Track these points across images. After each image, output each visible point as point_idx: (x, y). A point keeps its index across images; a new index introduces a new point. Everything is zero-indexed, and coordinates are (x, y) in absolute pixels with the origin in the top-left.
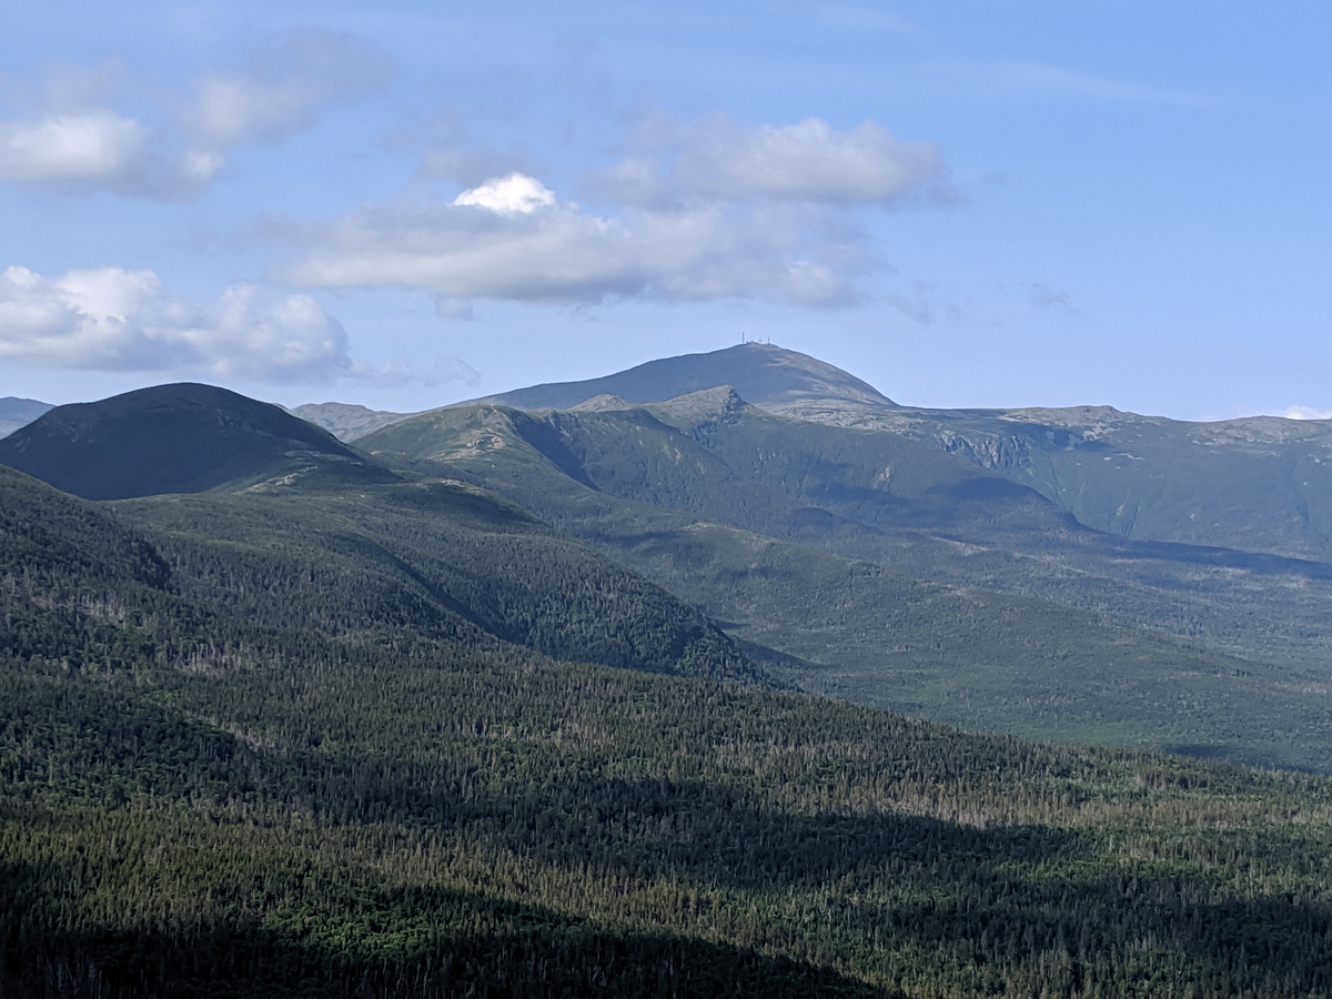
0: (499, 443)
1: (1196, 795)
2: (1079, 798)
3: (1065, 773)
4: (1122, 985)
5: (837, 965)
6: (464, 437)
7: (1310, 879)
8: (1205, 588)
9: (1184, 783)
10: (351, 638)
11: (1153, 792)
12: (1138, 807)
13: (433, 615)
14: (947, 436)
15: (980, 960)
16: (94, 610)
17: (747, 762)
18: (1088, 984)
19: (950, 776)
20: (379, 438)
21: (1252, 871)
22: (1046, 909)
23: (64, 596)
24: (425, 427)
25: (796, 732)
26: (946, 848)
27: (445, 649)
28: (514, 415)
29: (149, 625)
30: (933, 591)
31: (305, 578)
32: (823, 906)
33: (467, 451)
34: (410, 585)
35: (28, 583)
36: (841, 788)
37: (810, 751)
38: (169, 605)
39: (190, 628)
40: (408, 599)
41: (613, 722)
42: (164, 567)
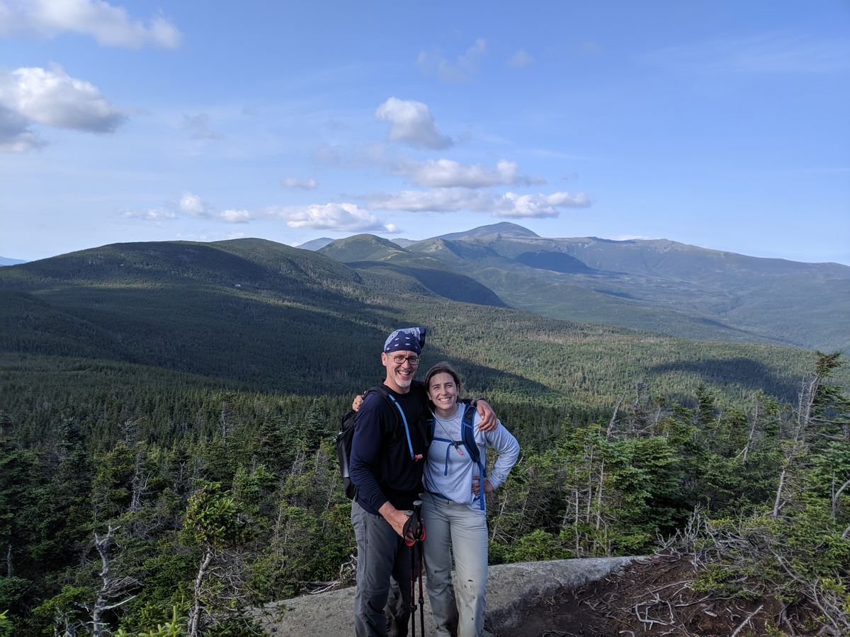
0: (440, 248)
1: (616, 335)
2: (586, 336)
3: (582, 329)
4: (596, 382)
5: (524, 376)
6: (432, 247)
7: (644, 356)
8: (620, 282)
9: (613, 332)
10: (405, 296)
11: (605, 334)
12: (601, 338)
13: (424, 290)
14: (553, 245)
15: (560, 375)
16: (345, 289)
17: (501, 326)
18: (587, 381)
19: (553, 330)
20: (411, 247)
21: (630, 354)
22: (577, 362)
23: (337, 285)
24: (423, 244)
25: (514, 319)
26: (552, 348)
27: (427, 298)
28: (444, 241)
29: (357, 292)
30: (550, 284)
31: (394, 281)
32: (520, 362)
33: (433, 250)
34: (419, 283)
35: (329, 282)
36: (525, 333)
37: (517, 324)
38: (362, 287)
39: (367, 293)
40: (418, 286)
41: (468, 316)
42: (360, 278)
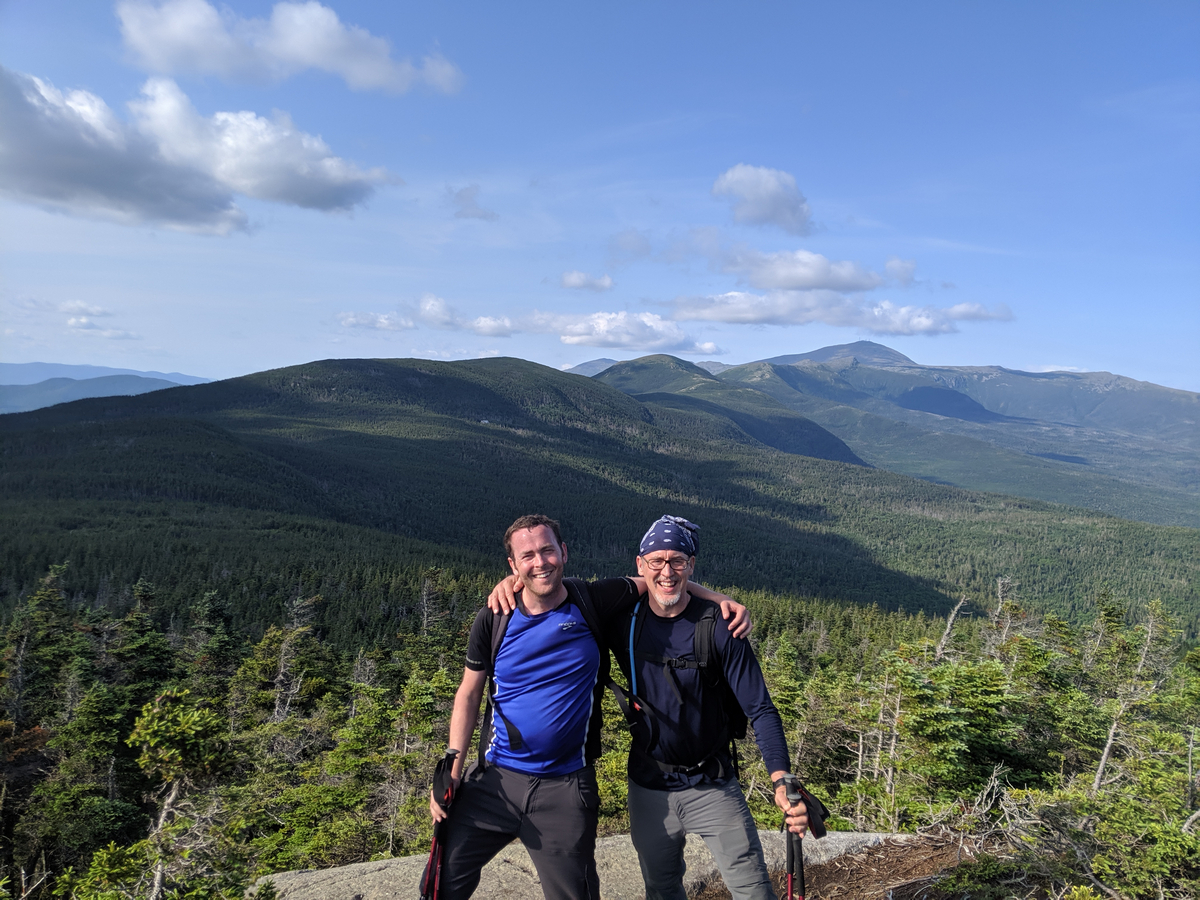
0: (768, 376)
1: (1025, 511)
2: (979, 510)
3: (974, 501)
4: (991, 579)
5: (884, 565)
6: (755, 374)
7: (1067, 544)
8: (1035, 434)
9: (1020, 507)
10: (713, 443)
11: (1008, 509)
12: (1002, 514)
13: (742, 436)
14: (936, 376)
15: (937, 566)
16: (628, 430)
17: (853, 492)
18: (978, 577)
19: (930, 500)
20: (725, 374)
21: (1045, 540)
22: (963, 549)
23: (619, 425)
24: (742, 370)
25: (872, 482)
26: (927, 526)
27: (745, 448)
28: (774, 366)
29: (646, 436)
30: (927, 433)
31: (698, 422)
32: (879, 544)
33: (756, 379)
34: (734, 425)
35: (608, 420)
36: (888, 503)
37: (877, 489)
38: (653, 429)
39: (659, 437)
40: (733, 430)
41: (804, 475)
42: (651, 416)
